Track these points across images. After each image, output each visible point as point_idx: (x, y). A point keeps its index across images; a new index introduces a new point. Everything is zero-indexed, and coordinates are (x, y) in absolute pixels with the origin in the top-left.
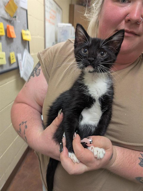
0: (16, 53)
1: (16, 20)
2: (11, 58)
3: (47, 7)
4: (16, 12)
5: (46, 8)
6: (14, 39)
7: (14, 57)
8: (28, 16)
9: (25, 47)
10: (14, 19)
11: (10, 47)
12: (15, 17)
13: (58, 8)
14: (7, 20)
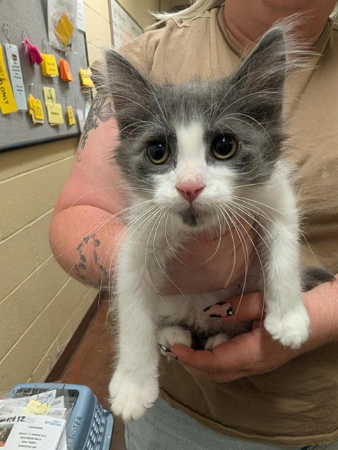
0: (75, 108)
1: (71, 50)
2: (70, 116)
3: (116, 25)
4: (72, 36)
5: (114, 28)
6: (70, 83)
7: (73, 115)
8: (88, 44)
9: (86, 99)
10: (69, 48)
11: (66, 97)
12: (70, 45)
13: (136, 26)
14: (58, 51)
